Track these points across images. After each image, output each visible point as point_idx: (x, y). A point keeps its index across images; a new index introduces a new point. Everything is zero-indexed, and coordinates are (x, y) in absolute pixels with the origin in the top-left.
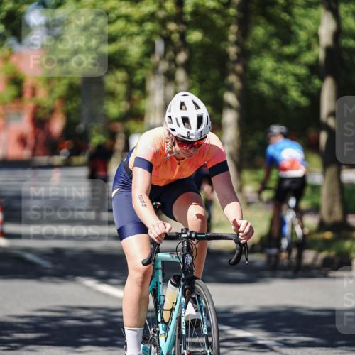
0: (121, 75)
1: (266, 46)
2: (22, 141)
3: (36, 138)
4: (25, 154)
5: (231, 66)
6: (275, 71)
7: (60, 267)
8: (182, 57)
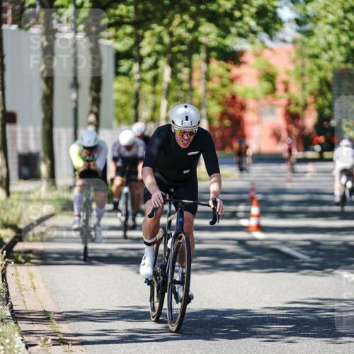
2: (276, 136)
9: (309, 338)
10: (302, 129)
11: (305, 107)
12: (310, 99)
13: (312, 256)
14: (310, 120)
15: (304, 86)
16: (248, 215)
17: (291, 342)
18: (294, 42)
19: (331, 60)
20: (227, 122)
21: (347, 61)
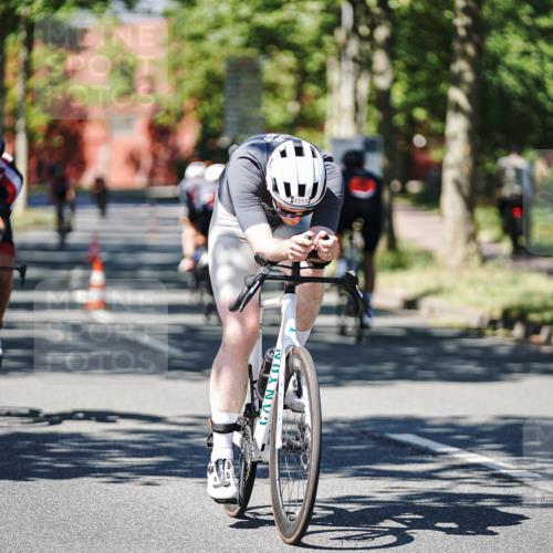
0: (287, 59)
1: (511, 15)
2: (134, 161)
3: (155, 157)
4: (139, 181)
5: (457, 46)
6: (525, 54)
7: (193, 355)
8: (382, 33)
9: (178, 478)
10: (175, 150)
11: (180, 116)
12: (188, 104)
13: (186, 350)
14: (188, 137)
15: (179, 84)
16: (86, 284)
17: (149, 484)
18: (166, 15)
19: (223, 43)
20: (57, 140)
21: (247, 45)
